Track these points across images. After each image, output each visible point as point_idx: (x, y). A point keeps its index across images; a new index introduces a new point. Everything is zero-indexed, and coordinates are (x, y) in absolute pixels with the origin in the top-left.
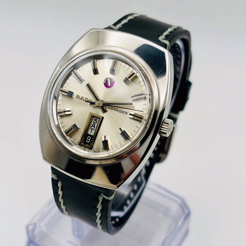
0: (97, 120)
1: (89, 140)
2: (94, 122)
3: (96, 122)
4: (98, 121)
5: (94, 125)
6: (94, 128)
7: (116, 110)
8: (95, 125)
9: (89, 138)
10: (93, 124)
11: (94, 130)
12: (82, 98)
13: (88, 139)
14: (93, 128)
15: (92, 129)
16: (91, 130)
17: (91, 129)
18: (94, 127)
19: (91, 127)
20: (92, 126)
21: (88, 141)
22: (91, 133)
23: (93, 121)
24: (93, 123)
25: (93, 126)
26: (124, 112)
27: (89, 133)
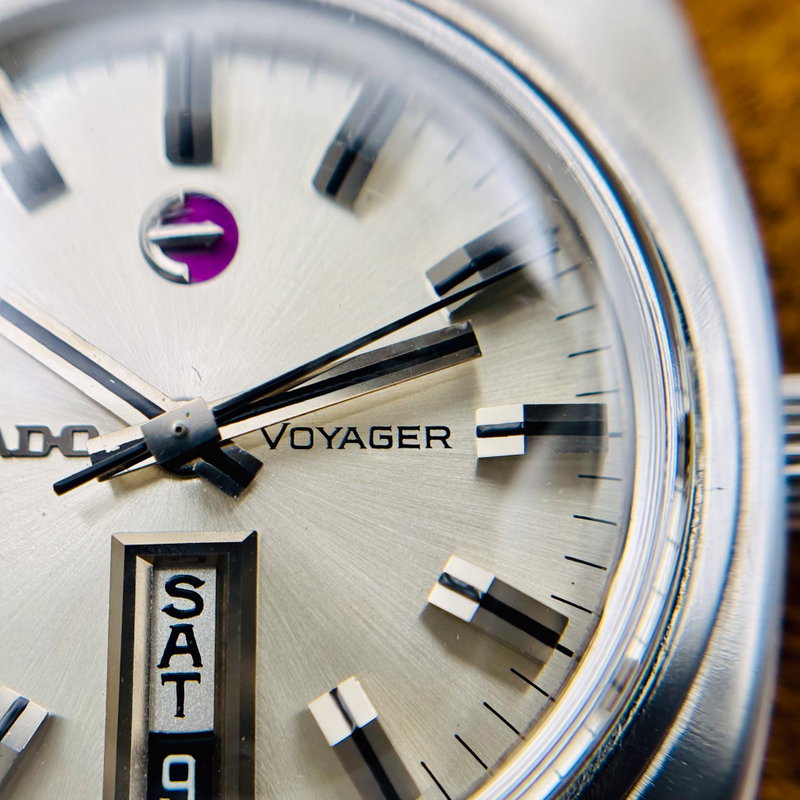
0: (198, 583)
1: (189, 785)
2: (171, 611)
3: (185, 604)
4: (208, 593)
5: (182, 641)
6: (197, 662)
8: (188, 630)
9: (179, 772)
10: (176, 631)
11: (196, 677)
13: (173, 778)
14: (181, 663)
15: (180, 679)
16: (173, 685)
17: (166, 678)
18: (192, 649)
19: (165, 663)
20: (172, 649)
21: (177, 796)
22: (180, 714)
23: (164, 599)
24: (166, 623)
25: (182, 651)
27: (166, 722)
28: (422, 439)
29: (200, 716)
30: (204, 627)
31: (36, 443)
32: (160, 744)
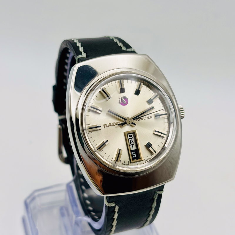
0: (132, 135)
1: (135, 154)
2: (130, 138)
3: (131, 138)
5: (131, 141)
7: (142, 119)
8: (132, 140)
9: (134, 153)
10: (131, 140)
11: (134, 144)
12: (110, 125)
14: (132, 143)
15: (132, 145)
16: (132, 146)
17: (131, 145)
18: (132, 142)
19: (130, 144)
20: (131, 142)
21: (134, 156)
23: (129, 138)
24: (130, 140)
26: (149, 117)
27: (132, 149)
28: (150, 118)
29: (135, 148)
30: (133, 139)
31: (114, 124)
32: (132, 151)
